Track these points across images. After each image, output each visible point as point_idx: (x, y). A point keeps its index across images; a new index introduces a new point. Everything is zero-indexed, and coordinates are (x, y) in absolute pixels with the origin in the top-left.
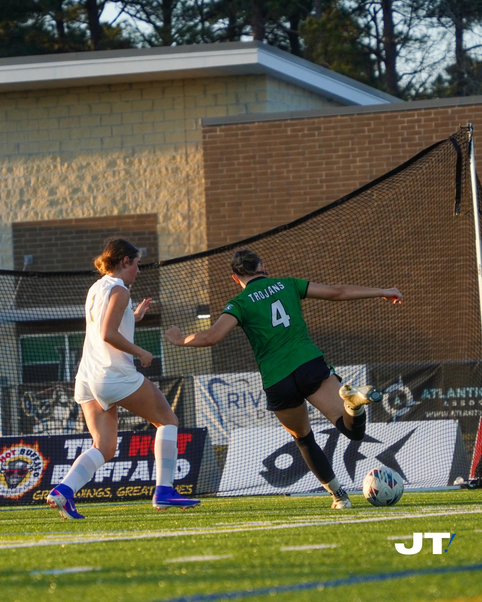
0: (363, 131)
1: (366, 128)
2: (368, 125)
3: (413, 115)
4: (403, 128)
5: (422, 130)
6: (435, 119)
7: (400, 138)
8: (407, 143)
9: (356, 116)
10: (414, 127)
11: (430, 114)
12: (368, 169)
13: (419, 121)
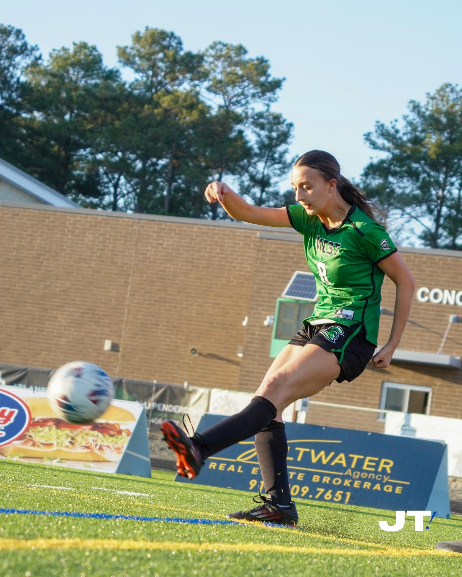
0: (45, 221)
1: (47, 220)
2: (49, 218)
3: (77, 217)
4: (70, 224)
5: (81, 227)
6: (90, 222)
7: (67, 230)
8: (70, 234)
9: (42, 211)
10: (76, 224)
11: (87, 218)
12: (44, 245)
13: (80, 221)
